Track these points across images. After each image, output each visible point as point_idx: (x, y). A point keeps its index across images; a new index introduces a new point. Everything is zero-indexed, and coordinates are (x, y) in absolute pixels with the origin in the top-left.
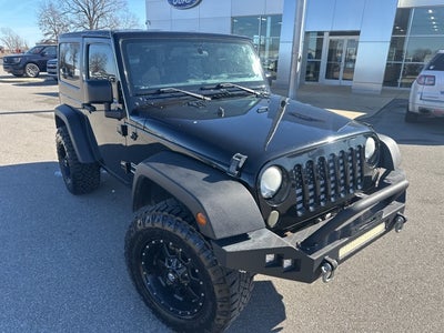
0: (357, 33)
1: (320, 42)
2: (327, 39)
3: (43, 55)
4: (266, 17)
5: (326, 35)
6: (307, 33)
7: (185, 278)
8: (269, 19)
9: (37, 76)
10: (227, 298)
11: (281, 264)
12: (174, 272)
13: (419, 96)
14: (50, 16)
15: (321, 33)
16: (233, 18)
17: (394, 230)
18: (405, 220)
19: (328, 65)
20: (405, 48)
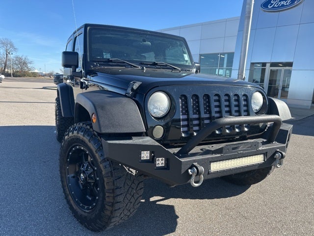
0: (290, 64)
1: (263, 71)
2: (268, 68)
4: (223, 54)
5: (268, 65)
6: (252, 64)
7: (91, 178)
8: (226, 55)
10: (113, 190)
15: (264, 64)
16: (201, 55)
19: (269, 87)
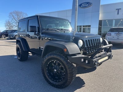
0: (90, 26)
2: (82, 28)
3: (7, 32)
5: (82, 26)
6: (77, 26)
9: (5, 38)
11: (85, 62)
12: (56, 69)
13: (108, 38)
14: (8, 24)
15: (81, 26)
17: (110, 59)
18: (112, 56)
20: (102, 31)
